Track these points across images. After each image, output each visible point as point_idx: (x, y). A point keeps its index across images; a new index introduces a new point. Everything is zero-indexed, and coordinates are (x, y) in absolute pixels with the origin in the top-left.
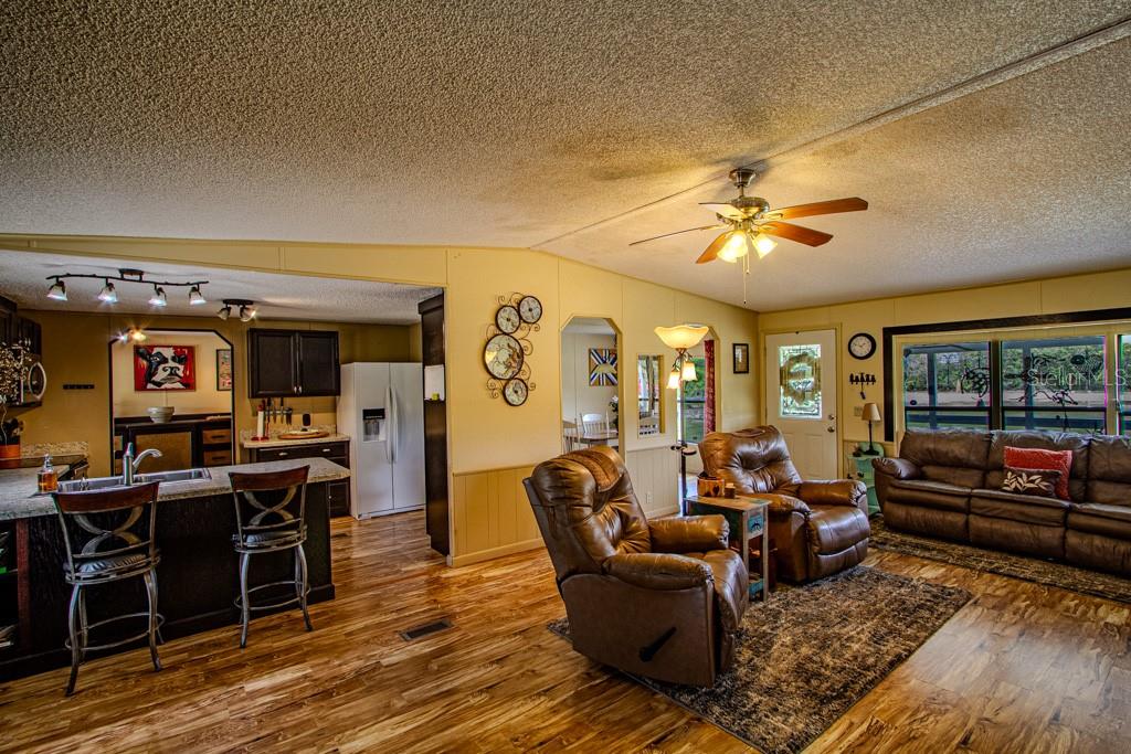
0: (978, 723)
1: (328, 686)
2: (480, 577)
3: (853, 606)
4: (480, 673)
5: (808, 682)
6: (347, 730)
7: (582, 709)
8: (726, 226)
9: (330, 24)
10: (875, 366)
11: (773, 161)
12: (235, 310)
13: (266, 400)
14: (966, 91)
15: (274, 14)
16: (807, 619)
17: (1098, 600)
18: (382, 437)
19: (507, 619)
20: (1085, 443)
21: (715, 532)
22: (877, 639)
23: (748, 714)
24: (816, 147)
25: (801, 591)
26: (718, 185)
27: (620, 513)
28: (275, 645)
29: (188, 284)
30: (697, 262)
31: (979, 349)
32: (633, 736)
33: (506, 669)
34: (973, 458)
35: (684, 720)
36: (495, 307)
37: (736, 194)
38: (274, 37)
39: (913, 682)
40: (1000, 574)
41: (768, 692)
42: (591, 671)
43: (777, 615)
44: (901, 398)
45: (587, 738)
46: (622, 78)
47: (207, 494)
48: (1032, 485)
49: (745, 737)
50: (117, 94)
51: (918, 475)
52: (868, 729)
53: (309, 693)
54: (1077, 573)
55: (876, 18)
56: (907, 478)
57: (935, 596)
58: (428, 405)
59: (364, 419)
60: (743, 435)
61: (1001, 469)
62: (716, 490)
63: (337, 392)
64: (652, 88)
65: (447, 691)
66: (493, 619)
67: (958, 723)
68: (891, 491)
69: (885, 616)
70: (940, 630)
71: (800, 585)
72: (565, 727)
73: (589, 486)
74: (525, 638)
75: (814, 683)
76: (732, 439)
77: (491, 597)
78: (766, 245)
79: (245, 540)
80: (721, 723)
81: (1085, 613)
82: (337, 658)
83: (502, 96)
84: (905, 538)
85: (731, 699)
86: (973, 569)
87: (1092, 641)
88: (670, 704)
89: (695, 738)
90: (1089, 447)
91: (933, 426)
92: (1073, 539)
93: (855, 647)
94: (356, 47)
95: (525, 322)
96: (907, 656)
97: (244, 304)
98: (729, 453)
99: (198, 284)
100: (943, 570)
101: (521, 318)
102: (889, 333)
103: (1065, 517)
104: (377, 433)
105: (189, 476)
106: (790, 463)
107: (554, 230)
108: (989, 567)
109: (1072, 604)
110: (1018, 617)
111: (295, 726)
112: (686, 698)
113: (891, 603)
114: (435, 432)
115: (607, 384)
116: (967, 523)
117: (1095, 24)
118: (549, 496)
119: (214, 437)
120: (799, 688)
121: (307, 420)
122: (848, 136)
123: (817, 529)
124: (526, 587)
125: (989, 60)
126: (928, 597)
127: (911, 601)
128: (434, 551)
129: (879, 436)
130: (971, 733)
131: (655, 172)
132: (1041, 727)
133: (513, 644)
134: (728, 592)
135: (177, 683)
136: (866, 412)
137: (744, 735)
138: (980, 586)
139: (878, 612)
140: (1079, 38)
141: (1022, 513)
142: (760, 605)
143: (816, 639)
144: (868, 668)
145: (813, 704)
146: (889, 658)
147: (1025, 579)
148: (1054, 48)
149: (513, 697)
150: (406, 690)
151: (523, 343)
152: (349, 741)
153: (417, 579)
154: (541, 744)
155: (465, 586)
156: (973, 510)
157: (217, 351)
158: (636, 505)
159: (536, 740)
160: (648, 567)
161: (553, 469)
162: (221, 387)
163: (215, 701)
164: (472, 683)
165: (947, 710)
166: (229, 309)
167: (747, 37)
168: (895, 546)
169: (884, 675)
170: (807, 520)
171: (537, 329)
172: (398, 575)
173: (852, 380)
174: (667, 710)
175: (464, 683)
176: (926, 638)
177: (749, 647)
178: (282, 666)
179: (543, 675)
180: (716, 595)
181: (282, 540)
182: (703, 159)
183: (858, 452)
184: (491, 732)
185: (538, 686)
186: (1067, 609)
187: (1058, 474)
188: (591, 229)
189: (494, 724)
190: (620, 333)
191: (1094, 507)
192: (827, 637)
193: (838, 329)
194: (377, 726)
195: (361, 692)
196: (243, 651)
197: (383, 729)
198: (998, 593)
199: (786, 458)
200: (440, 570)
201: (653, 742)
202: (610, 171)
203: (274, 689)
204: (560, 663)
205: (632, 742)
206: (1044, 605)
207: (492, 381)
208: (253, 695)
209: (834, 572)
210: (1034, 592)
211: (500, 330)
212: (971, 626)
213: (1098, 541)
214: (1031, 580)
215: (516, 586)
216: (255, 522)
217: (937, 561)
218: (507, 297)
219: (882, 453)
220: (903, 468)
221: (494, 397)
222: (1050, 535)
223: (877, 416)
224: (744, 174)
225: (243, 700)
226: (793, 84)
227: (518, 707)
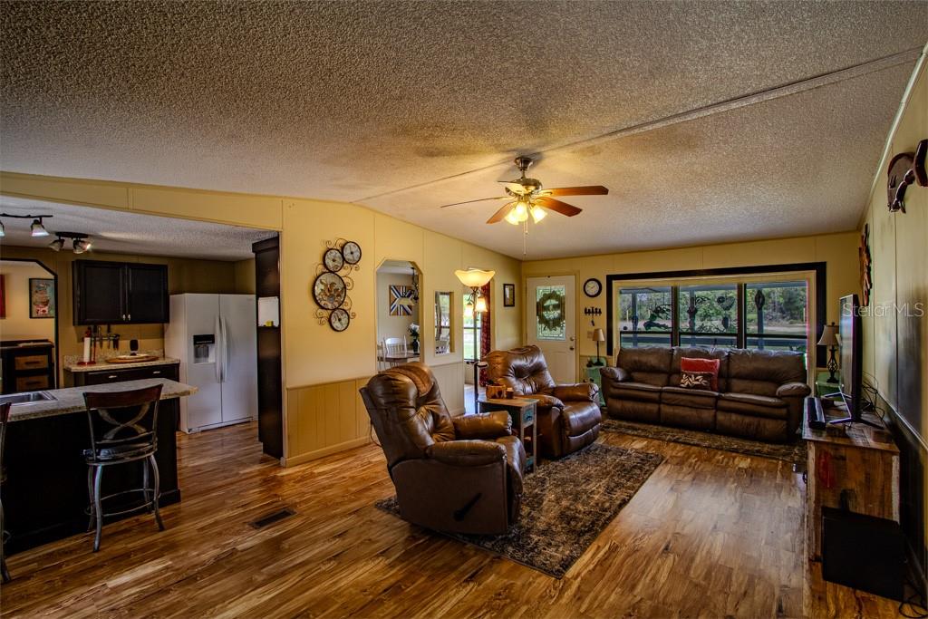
0: (673, 536)
1: (190, 573)
2: (312, 473)
3: (592, 470)
4: (327, 546)
5: (569, 523)
6: (217, 605)
7: (412, 562)
8: (512, 198)
9: (245, 22)
10: (601, 302)
11: (546, 154)
12: (69, 242)
13: (92, 327)
14: (670, 122)
15: (200, 8)
16: (564, 482)
17: (734, 454)
18: (211, 359)
19: (341, 503)
20: (727, 354)
21: (502, 424)
22: (609, 490)
23: (532, 550)
24: (575, 147)
25: (557, 463)
26: (506, 167)
27: (433, 414)
28: (130, 546)
29: (29, 217)
30: (488, 222)
31: (664, 291)
32: (453, 576)
33: (347, 541)
34: (662, 366)
35: (488, 560)
36: (322, 249)
37: (519, 175)
38: (193, 25)
39: (634, 516)
40: (679, 443)
41: (544, 533)
42: (415, 534)
43: (543, 481)
44: (618, 325)
45: (419, 582)
46: (456, 88)
47: (59, 413)
48: (697, 383)
49: (532, 565)
50: (19, 46)
51: (628, 379)
52: (609, 549)
53: (174, 580)
54: (722, 439)
55: (625, 72)
56: (622, 381)
57: (642, 460)
58: (262, 331)
59: (195, 344)
60: (516, 352)
61: (679, 373)
62: (500, 393)
63: (167, 320)
64: (476, 98)
65: (300, 563)
66: (329, 504)
67: (662, 538)
68: (612, 390)
69: (613, 476)
70: (647, 482)
71: (556, 459)
72: (402, 576)
73: (412, 392)
74: (359, 516)
75: (573, 523)
76: (507, 355)
77: (324, 488)
78: (539, 214)
79: (98, 454)
80: (514, 558)
81: (728, 463)
82: (195, 549)
83: (366, 90)
84: (620, 423)
85: (520, 541)
86: (663, 440)
87: (732, 479)
88: (477, 550)
89: (498, 570)
90: (729, 356)
91: (635, 344)
92: (721, 417)
93: (596, 497)
94: (260, 42)
95: (347, 262)
96: (629, 500)
97: (79, 237)
98: (506, 365)
99: (40, 217)
100: (646, 442)
101: (344, 259)
102: (610, 279)
103: (716, 403)
104: (207, 356)
105: (28, 399)
106: (547, 372)
107: (375, 190)
108: (673, 439)
109: (721, 458)
110: (691, 468)
111: (166, 609)
112: (488, 545)
113: (616, 466)
114: (269, 353)
115: (404, 314)
116: (659, 409)
117: (741, 93)
118: (383, 401)
119: (27, 363)
120: (563, 528)
121: (134, 346)
122: (595, 143)
123: (568, 418)
124: (353, 478)
125: (684, 106)
126: (638, 460)
127: (628, 464)
128: (267, 456)
129: (603, 352)
130: (669, 543)
131: (464, 154)
132: (707, 534)
133: (350, 522)
134: (516, 464)
135: (33, 590)
136: (595, 336)
137: (531, 564)
138: (670, 451)
139: (608, 473)
140: (732, 100)
141: (692, 402)
142: (532, 475)
143: (571, 494)
144: (606, 510)
145: (573, 537)
146: (618, 502)
147: (694, 445)
148: (719, 104)
149: (356, 561)
150: (264, 567)
151: (345, 280)
152: (221, 613)
153: (255, 479)
154: (385, 591)
155: (299, 481)
156: (664, 401)
157: (30, 280)
158: (443, 406)
159: (381, 589)
160: (461, 450)
161: (384, 379)
162: (34, 316)
163: (78, 599)
164: (320, 555)
165: (655, 531)
166: (62, 241)
167: (545, 73)
168: (615, 428)
169: (616, 513)
170: (561, 412)
171: (357, 269)
172: (237, 478)
173: (586, 313)
174: (475, 555)
175: (314, 556)
176: (640, 487)
177: (527, 505)
178: (141, 562)
179: (378, 541)
180: (509, 467)
181: (136, 451)
182: (499, 148)
183: (590, 364)
184: (342, 589)
185: (376, 550)
186: (718, 462)
187: (712, 375)
188: (405, 192)
189: (345, 582)
190: (421, 273)
191: (732, 395)
192: (578, 493)
193: (576, 274)
194: (244, 597)
195: (224, 573)
196: (96, 555)
197: (251, 598)
198: (679, 454)
199: (545, 369)
200: (275, 470)
201: (469, 577)
202: (431, 150)
203: (138, 582)
204: (391, 531)
205: (454, 579)
206: (705, 461)
207: (320, 311)
208: (116, 590)
209: (578, 449)
210: (700, 453)
211: (327, 269)
212: (666, 477)
213: (734, 417)
214: (697, 445)
215: (344, 478)
216: (109, 437)
217: (642, 437)
218: (333, 243)
219: (605, 364)
220: (619, 374)
221: (321, 324)
222: (707, 415)
223: (602, 338)
224: (525, 161)
225: (108, 594)
226: (568, 106)
227: (362, 567)
